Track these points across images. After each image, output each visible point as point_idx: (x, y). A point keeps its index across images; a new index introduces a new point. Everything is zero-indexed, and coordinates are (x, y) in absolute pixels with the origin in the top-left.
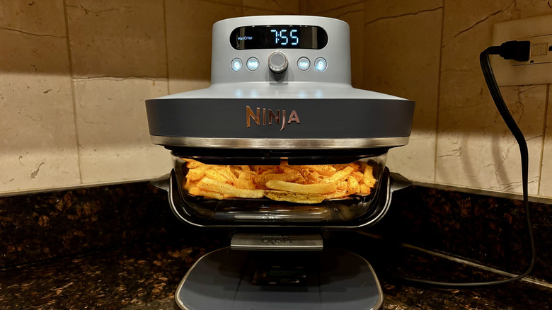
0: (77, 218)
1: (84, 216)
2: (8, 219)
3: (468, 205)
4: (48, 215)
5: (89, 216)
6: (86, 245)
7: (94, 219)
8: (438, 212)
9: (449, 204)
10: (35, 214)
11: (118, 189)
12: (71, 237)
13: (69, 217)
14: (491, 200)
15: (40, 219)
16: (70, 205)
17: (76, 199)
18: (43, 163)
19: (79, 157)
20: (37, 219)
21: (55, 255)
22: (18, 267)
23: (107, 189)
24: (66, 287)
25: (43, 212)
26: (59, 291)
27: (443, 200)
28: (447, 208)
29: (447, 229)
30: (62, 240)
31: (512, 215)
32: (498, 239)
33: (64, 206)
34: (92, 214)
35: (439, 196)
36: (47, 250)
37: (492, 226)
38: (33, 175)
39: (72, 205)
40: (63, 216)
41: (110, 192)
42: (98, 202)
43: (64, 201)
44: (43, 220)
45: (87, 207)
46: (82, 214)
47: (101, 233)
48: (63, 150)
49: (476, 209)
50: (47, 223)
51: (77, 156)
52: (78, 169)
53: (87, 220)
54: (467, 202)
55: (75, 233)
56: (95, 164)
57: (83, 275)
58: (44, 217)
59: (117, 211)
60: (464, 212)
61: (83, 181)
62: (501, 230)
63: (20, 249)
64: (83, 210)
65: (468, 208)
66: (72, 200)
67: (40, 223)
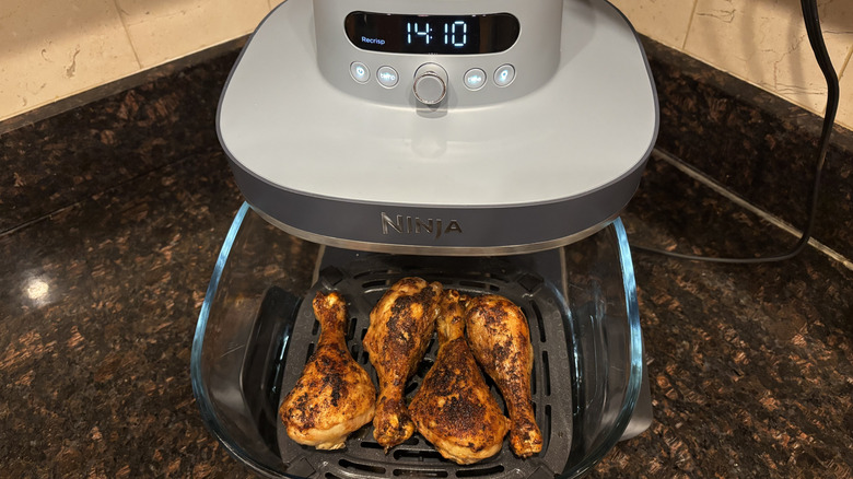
0: (151, 123)
1: (160, 119)
2: (60, 145)
3: (722, 108)
4: (111, 129)
5: (167, 117)
6: (172, 153)
7: (174, 119)
8: (677, 103)
9: (695, 97)
10: (94, 132)
11: (198, 71)
12: (150, 148)
13: (140, 124)
14: (754, 112)
15: (103, 136)
16: (136, 108)
17: (142, 99)
18: (77, 52)
19: (126, 31)
20: (98, 137)
21: (136, 174)
22: (95, 198)
23: (182, 74)
24: (173, 243)
25: (103, 126)
26: (169, 255)
27: (688, 90)
28: (691, 103)
29: (684, 129)
30: (140, 154)
31: (776, 139)
32: (749, 163)
33: (130, 111)
34: (170, 113)
35: (684, 83)
36: (123, 171)
37: (747, 145)
38: (70, 72)
39: (140, 108)
40: (131, 124)
41: (188, 77)
42: (174, 94)
43: (126, 105)
44: (107, 137)
45: (160, 104)
46: (157, 117)
47: (188, 134)
48: (99, 25)
49: (731, 117)
50: (114, 138)
51: (122, 28)
52: (130, 48)
53: (166, 122)
54: (720, 104)
55: (155, 142)
56: (153, 35)
57: (187, 215)
58: (107, 132)
59: (203, 101)
60: (714, 116)
61: (142, 63)
62: (756, 153)
63: (89, 177)
64: (155, 110)
65: (720, 112)
66: (137, 102)
67: (105, 141)
